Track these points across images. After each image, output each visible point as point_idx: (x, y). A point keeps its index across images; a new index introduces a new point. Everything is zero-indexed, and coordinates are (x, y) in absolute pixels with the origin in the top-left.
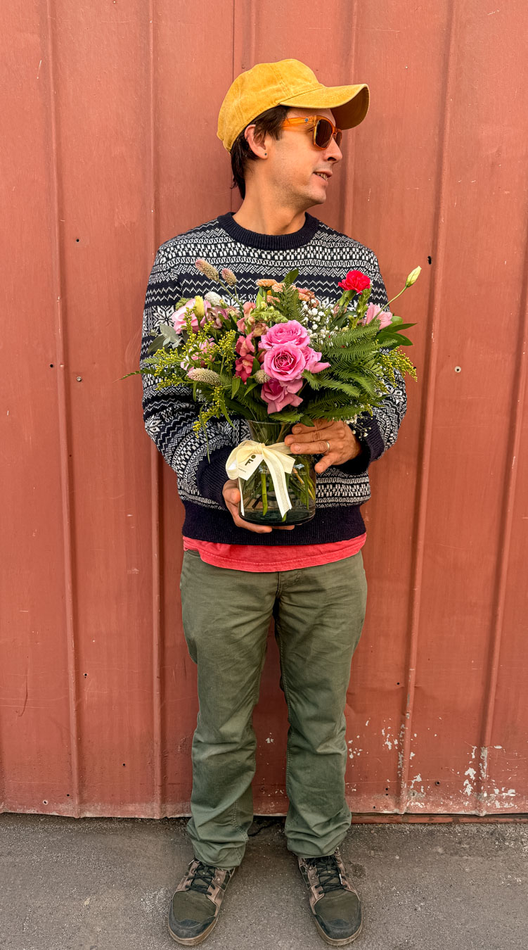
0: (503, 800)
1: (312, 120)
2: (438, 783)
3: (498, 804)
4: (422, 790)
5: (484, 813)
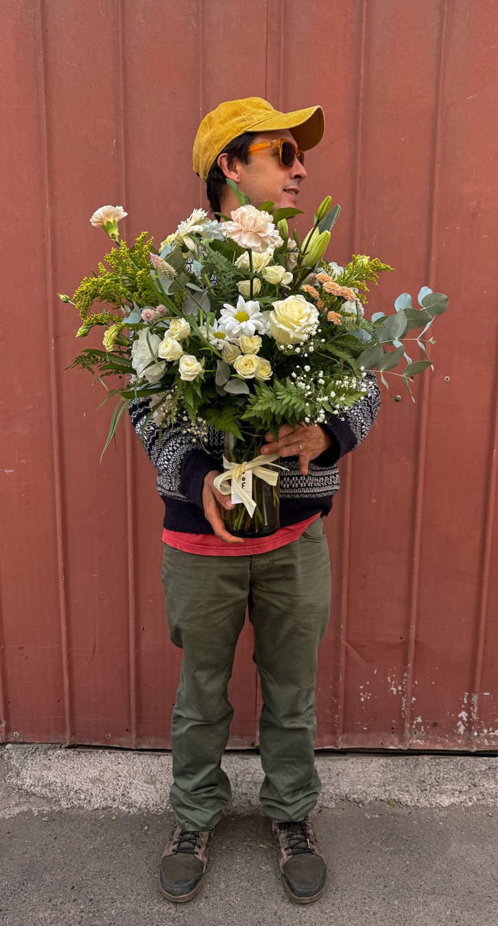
0: (491, 739)
1: (277, 142)
2: (437, 723)
3: (486, 742)
4: (422, 730)
5: (475, 749)
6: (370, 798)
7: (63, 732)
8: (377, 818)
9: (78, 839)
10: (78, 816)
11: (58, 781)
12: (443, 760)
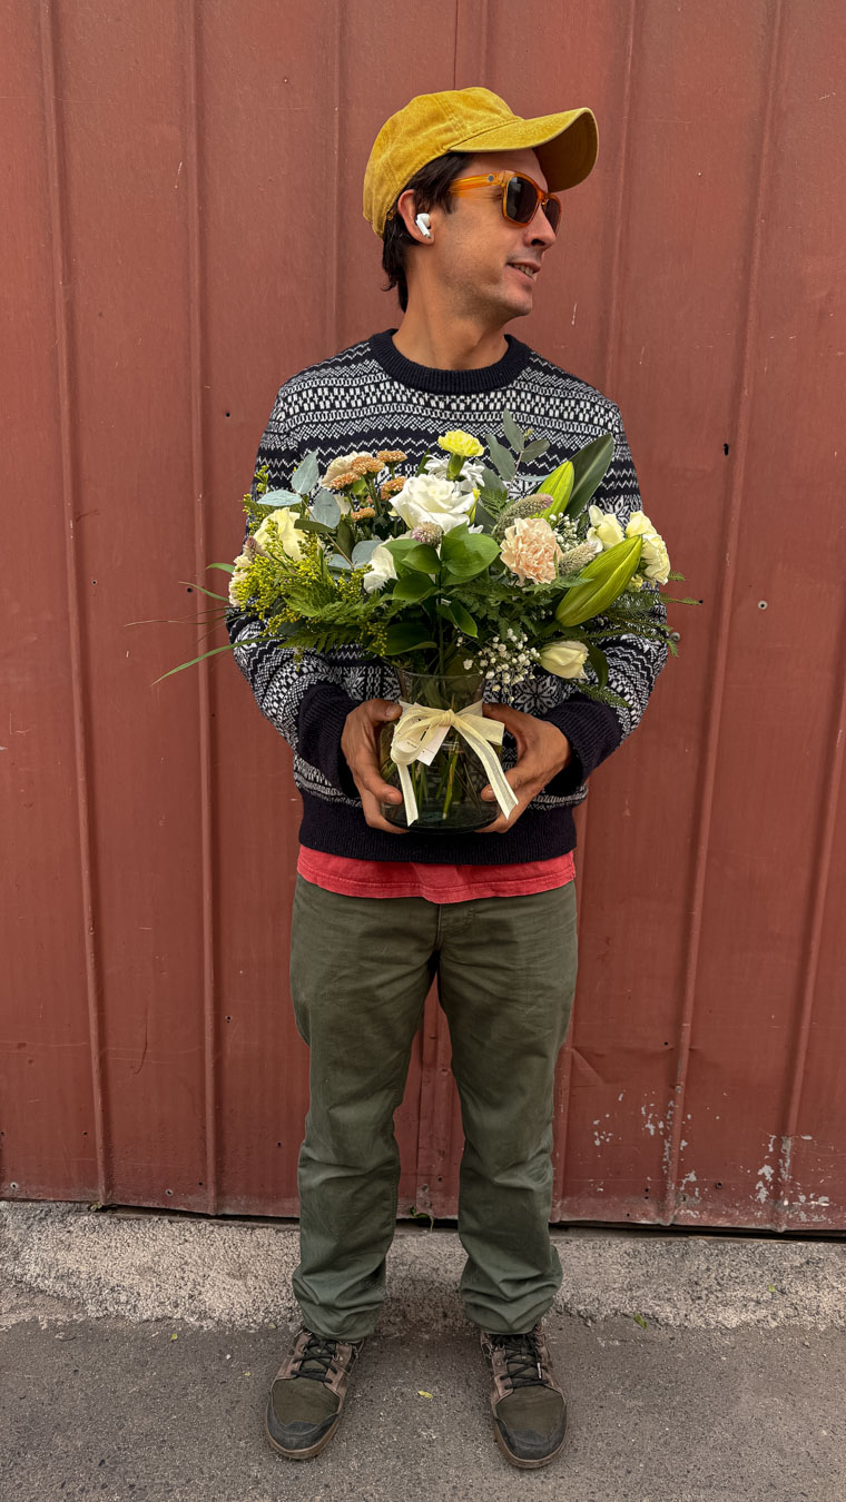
0: (812, 1211)
1: (500, 178)
2: (720, 1184)
3: (803, 1216)
4: (697, 1193)
5: (783, 1228)
6: (606, 1311)
7: (93, 1185)
8: (617, 1347)
9: (114, 1373)
10: (115, 1331)
11: (82, 1269)
12: (730, 1244)
